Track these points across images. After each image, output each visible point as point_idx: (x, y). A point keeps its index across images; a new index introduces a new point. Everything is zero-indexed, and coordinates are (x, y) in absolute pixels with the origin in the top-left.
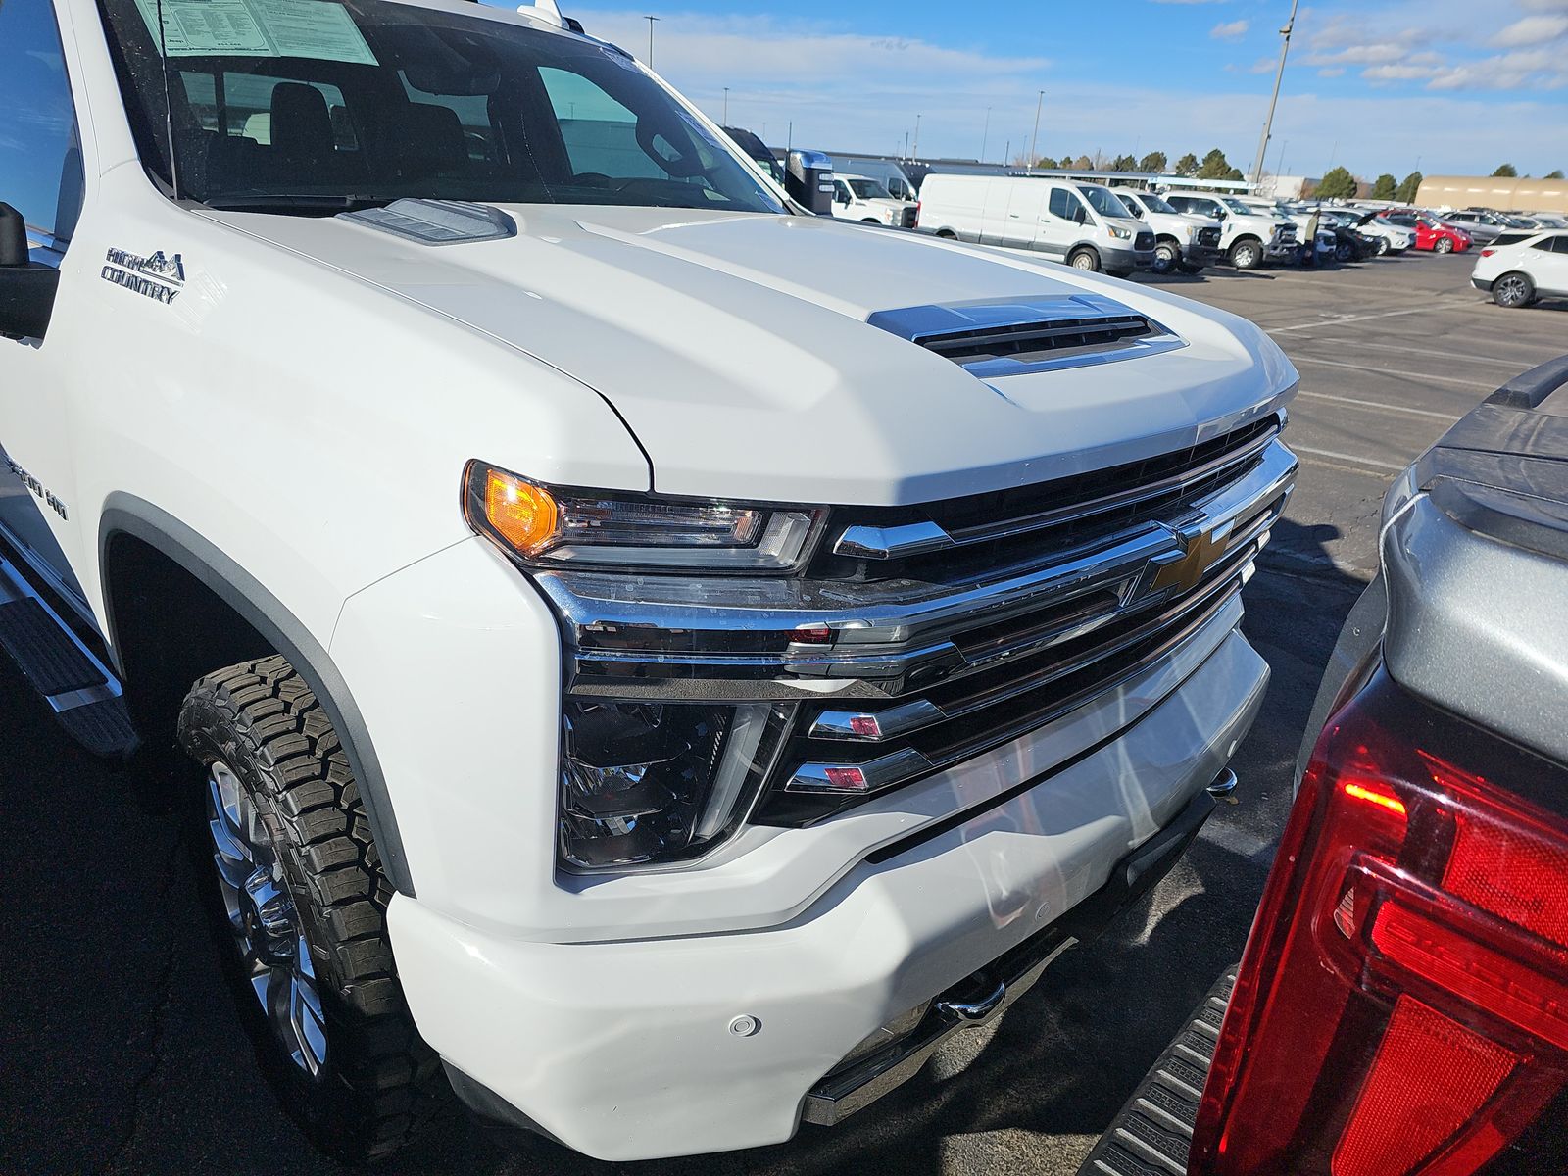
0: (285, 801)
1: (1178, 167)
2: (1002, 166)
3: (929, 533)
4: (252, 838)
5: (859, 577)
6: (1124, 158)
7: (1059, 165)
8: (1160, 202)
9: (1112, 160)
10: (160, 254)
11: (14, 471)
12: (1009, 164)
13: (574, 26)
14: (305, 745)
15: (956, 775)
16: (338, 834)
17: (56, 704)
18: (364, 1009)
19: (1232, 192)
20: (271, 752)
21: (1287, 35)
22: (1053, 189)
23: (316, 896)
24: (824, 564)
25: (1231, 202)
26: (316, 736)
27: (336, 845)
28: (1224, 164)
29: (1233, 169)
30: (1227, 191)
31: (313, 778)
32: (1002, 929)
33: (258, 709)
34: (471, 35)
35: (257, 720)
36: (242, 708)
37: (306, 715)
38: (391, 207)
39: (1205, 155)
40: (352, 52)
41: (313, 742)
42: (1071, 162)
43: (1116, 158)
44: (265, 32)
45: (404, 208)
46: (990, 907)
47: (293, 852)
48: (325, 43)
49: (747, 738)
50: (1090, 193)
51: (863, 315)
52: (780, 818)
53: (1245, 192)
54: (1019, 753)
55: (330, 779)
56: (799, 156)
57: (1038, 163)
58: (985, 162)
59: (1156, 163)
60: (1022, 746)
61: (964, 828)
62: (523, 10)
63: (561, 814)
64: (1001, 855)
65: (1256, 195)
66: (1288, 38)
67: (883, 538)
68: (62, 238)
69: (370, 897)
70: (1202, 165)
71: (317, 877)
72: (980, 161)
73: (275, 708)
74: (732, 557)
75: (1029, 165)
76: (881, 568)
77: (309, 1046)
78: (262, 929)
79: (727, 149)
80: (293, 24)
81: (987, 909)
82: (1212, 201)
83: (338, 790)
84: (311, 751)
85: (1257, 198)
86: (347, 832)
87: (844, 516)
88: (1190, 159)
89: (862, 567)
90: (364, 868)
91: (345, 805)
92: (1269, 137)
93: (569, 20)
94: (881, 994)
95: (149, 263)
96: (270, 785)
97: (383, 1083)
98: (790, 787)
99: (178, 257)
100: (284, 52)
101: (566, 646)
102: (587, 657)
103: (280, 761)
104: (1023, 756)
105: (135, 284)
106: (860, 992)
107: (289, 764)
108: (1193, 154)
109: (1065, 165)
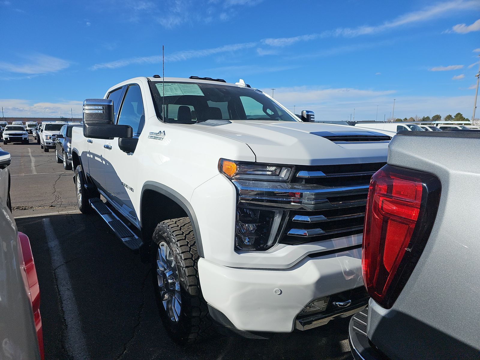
0: (177, 244)
1: (445, 119)
2: (383, 122)
3: (321, 174)
4: (168, 258)
5: (303, 183)
6: (425, 117)
7: (403, 120)
8: (437, 129)
9: (421, 118)
10: (160, 132)
11: (122, 184)
12: (385, 121)
13: (248, 86)
14: (182, 233)
15: (334, 240)
16: (187, 252)
17: (123, 240)
18: (191, 293)
19: (463, 124)
20: (175, 234)
21: (478, 77)
22: (398, 126)
23: (182, 265)
24: (294, 180)
25: (463, 127)
26: (184, 231)
27: (187, 254)
28: (462, 117)
29: (466, 118)
30: (462, 124)
31: (183, 239)
32: (347, 280)
33: (172, 226)
34: (224, 89)
35: (172, 228)
36: (169, 226)
37: (182, 227)
38: (206, 122)
39: (455, 115)
40: (199, 93)
41: (183, 233)
42: (407, 119)
43: (423, 117)
44: (182, 91)
45: (209, 121)
46: (343, 272)
47: (178, 255)
48: (193, 92)
49: (277, 220)
50: (411, 127)
51: (309, 132)
52: (287, 242)
53: (470, 124)
54: (353, 238)
55: (186, 240)
56: (305, 112)
57: (395, 120)
58: (377, 121)
59: (437, 118)
60: (354, 237)
61: (336, 254)
62: (236, 83)
63: (236, 235)
64: (347, 261)
65: (473, 125)
66: (479, 78)
67: (308, 173)
68: (139, 134)
69: (193, 266)
70: (454, 118)
71: (183, 261)
72: (376, 121)
73: (176, 226)
74: (274, 178)
75: (392, 121)
76: (309, 181)
77: (176, 311)
78: (168, 282)
79: (285, 110)
80: (187, 89)
81: (342, 272)
82: (456, 127)
83: (188, 243)
84: (183, 234)
85: (473, 126)
86: (189, 251)
87: (299, 168)
88: (450, 116)
89: (304, 181)
90: (193, 260)
91: (189, 246)
92: (476, 107)
93: (247, 85)
94: (313, 288)
95: (158, 133)
96: (174, 241)
97: (194, 314)
98: (289, 234)
99: (164, 131)
100: (185, 94)
101: (238, 194)
102: (242, 196)
103: (176, 235)
104: (354, 239)
105: (155, 138)
106: (307, 286)
107: (178, 236)
108: (450, 115)
109: (405, 120)
